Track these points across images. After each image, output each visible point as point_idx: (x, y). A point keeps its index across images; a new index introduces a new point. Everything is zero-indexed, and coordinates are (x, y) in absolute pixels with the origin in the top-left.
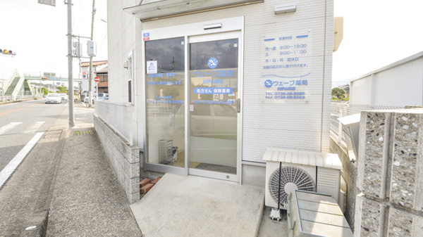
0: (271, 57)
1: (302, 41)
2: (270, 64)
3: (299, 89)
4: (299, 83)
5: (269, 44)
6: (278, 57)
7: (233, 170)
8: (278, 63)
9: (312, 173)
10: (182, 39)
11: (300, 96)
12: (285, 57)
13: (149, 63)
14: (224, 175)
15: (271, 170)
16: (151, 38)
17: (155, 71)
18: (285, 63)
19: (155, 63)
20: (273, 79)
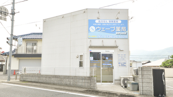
0: (119, 58)
1: (125, 56)
2: (119, 59)
3: (125, 64)
4: (125, 63)
5: (119, 56)
6: (121, 58)
7: (112, 82)
8: (121, 59)
9: (129, 79)
10: (100, 53)
11: (125, 66)
12: (122, 58)
13: (91, 57)
14: (110, 83)
15: (122, 79)
16: (92, 52)
17: (93, 59)
18: (122, 59)
19: (93, 57)
20: (120, 62)
